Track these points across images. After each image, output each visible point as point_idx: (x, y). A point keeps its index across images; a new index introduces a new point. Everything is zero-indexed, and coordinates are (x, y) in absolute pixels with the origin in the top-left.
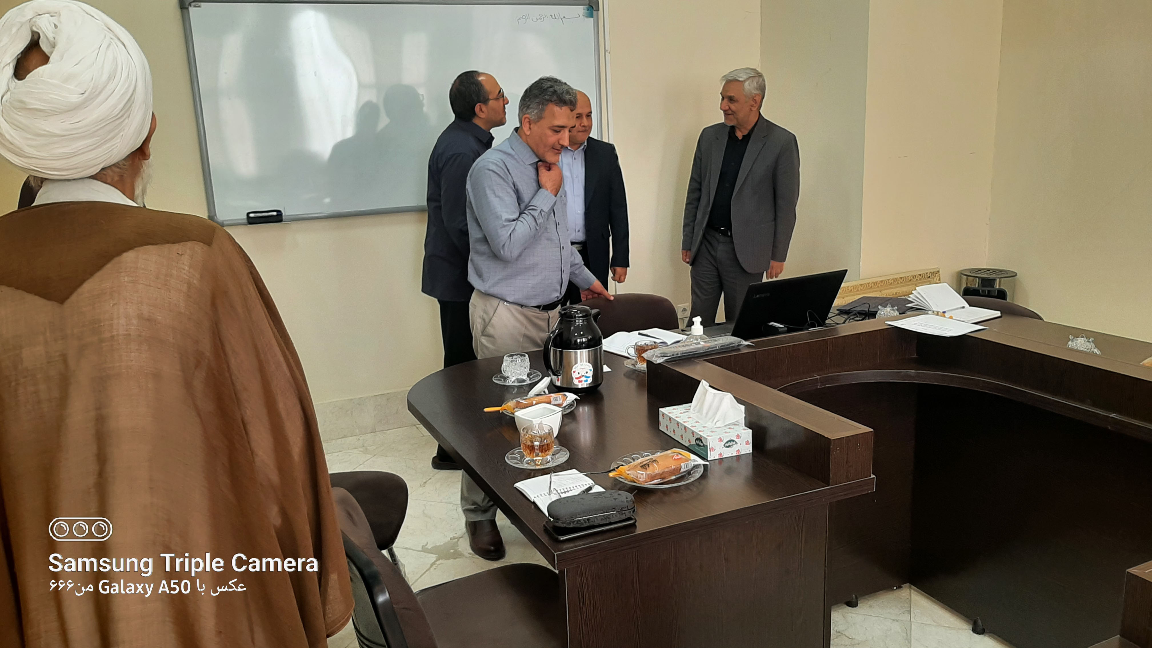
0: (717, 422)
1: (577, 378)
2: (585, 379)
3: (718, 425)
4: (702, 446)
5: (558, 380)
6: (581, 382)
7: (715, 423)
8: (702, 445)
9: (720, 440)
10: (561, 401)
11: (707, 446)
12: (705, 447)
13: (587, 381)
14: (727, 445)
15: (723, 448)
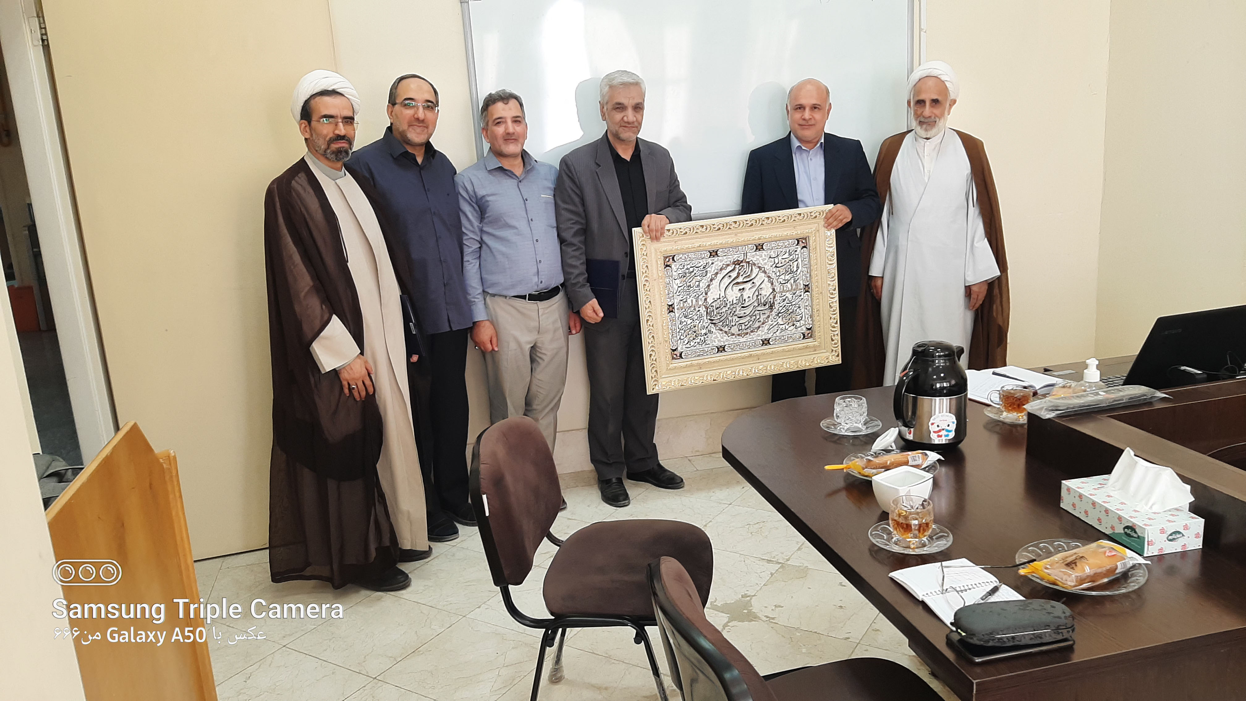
0: (1153, 505)
1: (934, 432)
2: (947, 433)
3: (1155, 509)
4: (1135, 537)
5: (910, 433)
6: (941, 436)
7: (1151, 507)
8: (1135, 535)
9: (1162, 531)
10: (921, 461)
11: (1144, 538)
12: (1141, 539)
13: (947, 436)
14: (1170, 537)
15: (1165, 541)
